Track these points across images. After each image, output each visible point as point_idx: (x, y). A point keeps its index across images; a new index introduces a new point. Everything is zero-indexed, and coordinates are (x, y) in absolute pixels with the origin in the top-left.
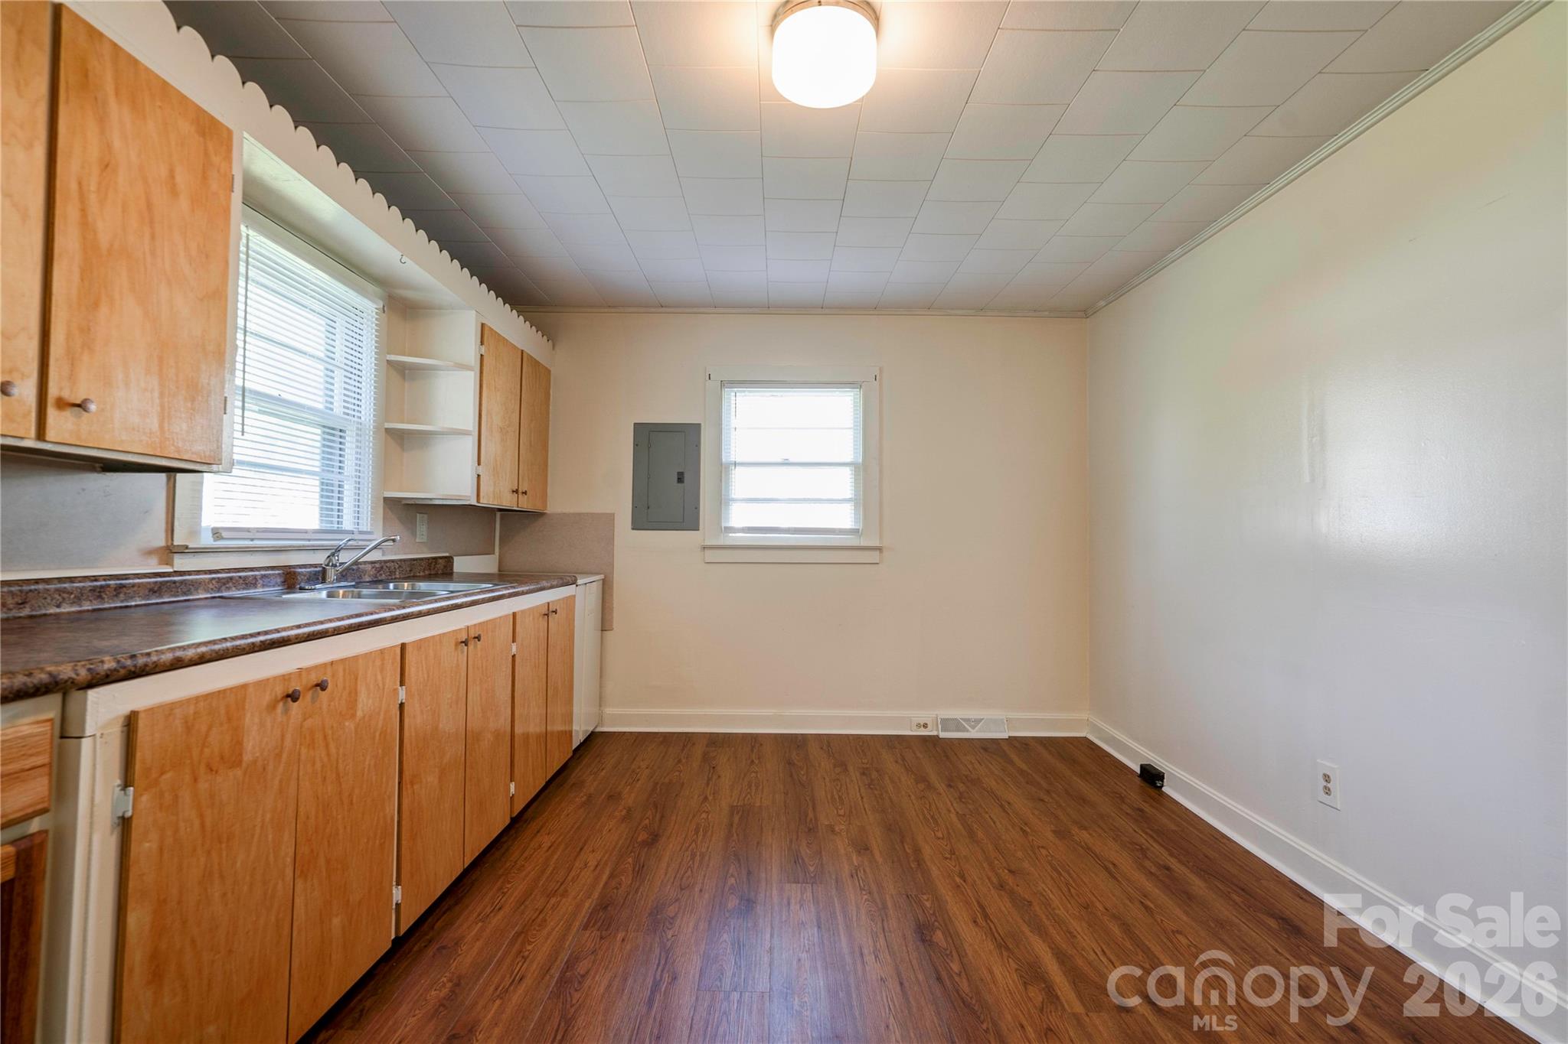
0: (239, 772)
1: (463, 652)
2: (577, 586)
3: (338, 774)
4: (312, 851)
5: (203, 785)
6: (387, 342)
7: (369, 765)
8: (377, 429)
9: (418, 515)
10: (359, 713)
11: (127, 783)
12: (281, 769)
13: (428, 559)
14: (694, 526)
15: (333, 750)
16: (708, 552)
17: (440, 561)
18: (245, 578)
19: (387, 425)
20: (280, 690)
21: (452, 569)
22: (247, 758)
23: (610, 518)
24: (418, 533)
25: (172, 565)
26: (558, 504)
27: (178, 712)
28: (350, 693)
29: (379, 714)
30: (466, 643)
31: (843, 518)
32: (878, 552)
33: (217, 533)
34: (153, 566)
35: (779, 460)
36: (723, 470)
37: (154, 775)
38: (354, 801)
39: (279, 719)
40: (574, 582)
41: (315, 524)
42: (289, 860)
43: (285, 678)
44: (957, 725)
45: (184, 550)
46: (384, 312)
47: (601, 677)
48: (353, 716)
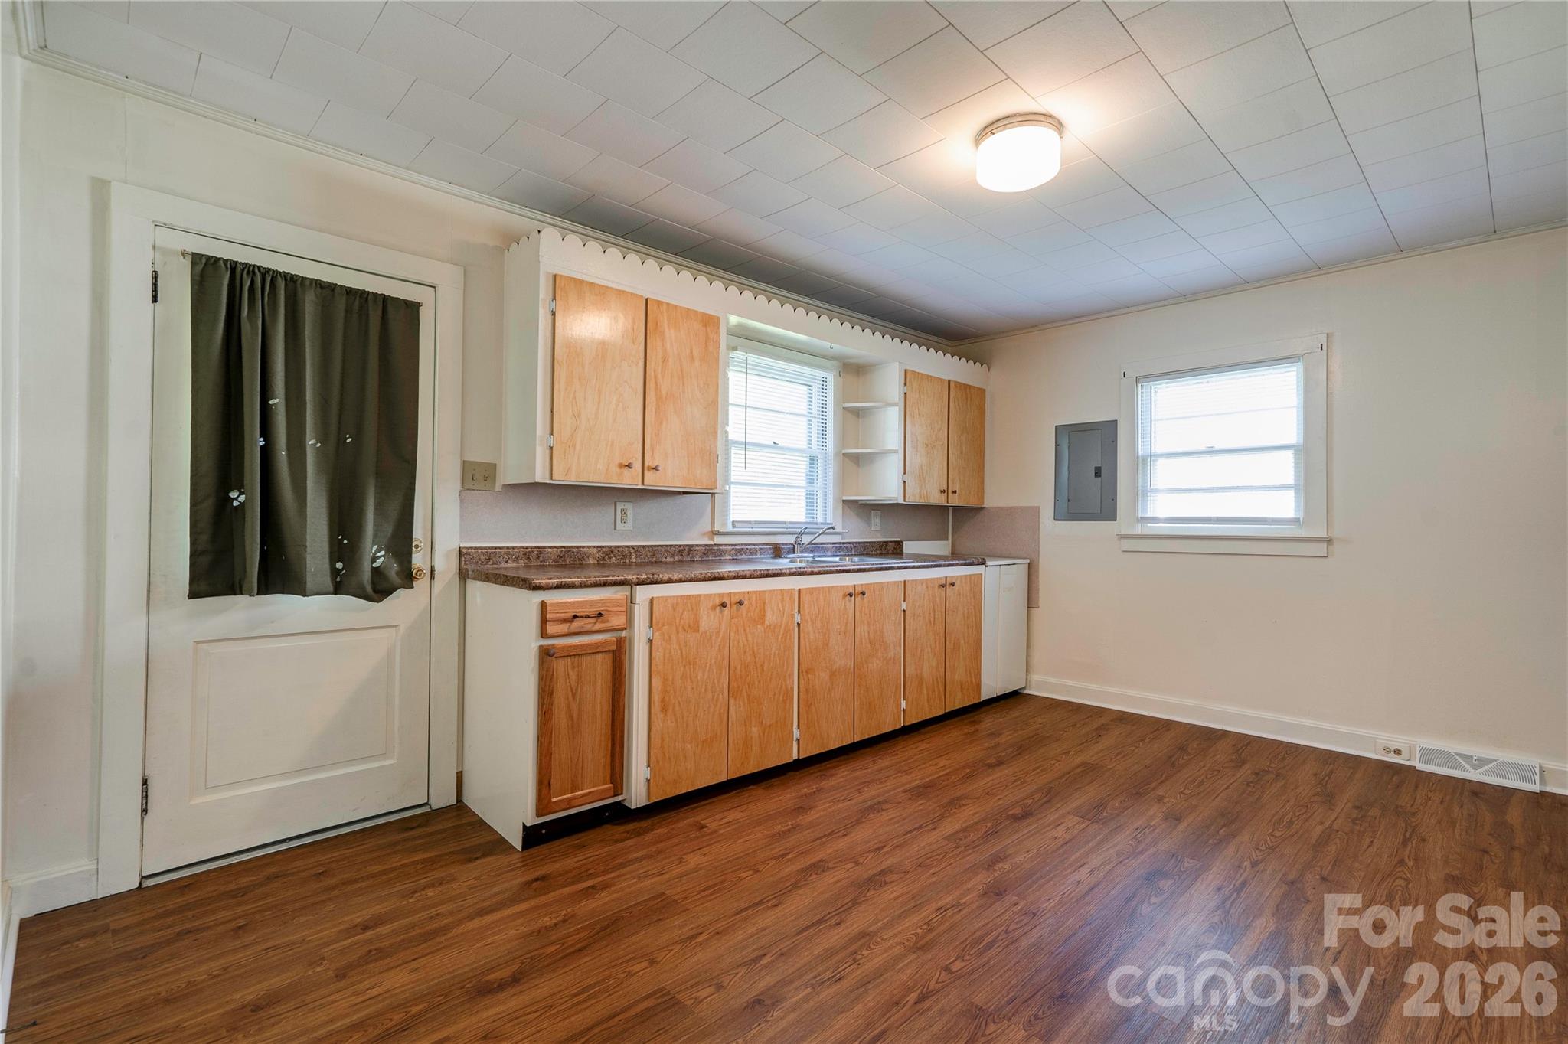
0: (698, 635)
1: (850, 601)
2: (986, 566)
3: (753, 652)
4: (739, 687)
5: (681, 636)
6: (843, 395)
7: (775, 653)
8: (836, 455)
9: (872, 512)
10: (767, 622)
11: (651, 626)
12: (719, 640)
13: (880, 542)
14: (1111, 516)
15: (750, 639)
16: (1124, 542)
17: (890, 544)
18: (750, 550)
19: (844, 452)
20: (717, 602)
21: (902, 550)
22: (702, 629)
23: (1035, 511)
24: (873, 524)
25: (713, 540)
26: (993, 499)
27: (669, 601)
28: (760, 610)
29: (781, 626)
30: (850, 595)
31: (1284, 506)
32: (1325, 545)
33: (734, 523)
34: (706, 542)
35: (1203, 448)
36: (1142, 463)
37: (660, 625)
38: (765, 669)
39: (718, 614)
40: (983, 563)
41: (803, 519)
42: (725, 686)
43: (721, 595)
44: (1448, 758)
45: (718, 534)
46: (840, 376)
47: (1028, 647)
48: (763, 623)
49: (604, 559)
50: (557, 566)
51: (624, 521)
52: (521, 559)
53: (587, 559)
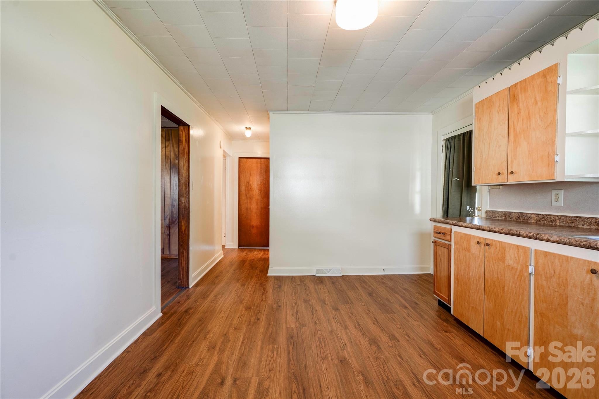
49: (539, 221)
50: (517, 221)
51: (557, 201)
52: (503, 216)
53: (530, 220)
